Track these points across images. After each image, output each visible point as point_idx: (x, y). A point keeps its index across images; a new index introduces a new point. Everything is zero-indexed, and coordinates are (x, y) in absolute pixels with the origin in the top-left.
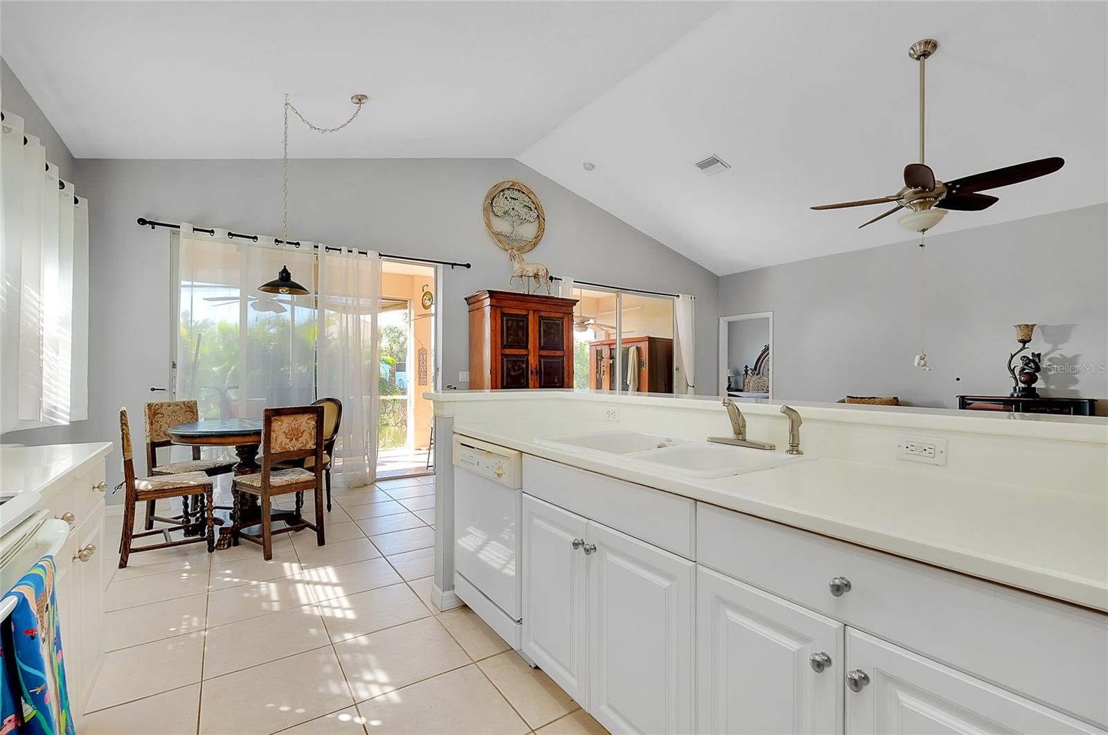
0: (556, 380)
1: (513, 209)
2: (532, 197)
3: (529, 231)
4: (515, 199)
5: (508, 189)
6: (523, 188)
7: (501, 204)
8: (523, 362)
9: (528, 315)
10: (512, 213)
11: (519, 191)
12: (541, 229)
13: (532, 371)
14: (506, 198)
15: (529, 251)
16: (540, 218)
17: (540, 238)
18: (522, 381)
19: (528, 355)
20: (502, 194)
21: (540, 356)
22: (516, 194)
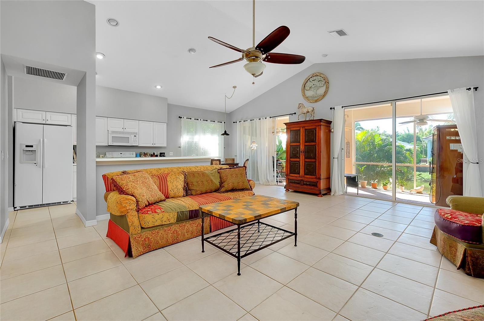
0: (312, 155)
1: (314, 85)
2: (322, 75)
3: (322, 91)
4: (314, 80)
5: (311, 77)
6: (317, 74)
7: (309, 84)
8: (298, 148)
9: (300, 129)
10: (313, 86)
11: (316, 76)
12: (327, 88)
13: (301, 152)
14: (311, 81)
15: (321, 100)
16: (327, 83)
17: (326, 92)
18: (297, 155)
19: (300, 145)
20: (309, 81)
21: (305, 145)
22: (315, 78)
